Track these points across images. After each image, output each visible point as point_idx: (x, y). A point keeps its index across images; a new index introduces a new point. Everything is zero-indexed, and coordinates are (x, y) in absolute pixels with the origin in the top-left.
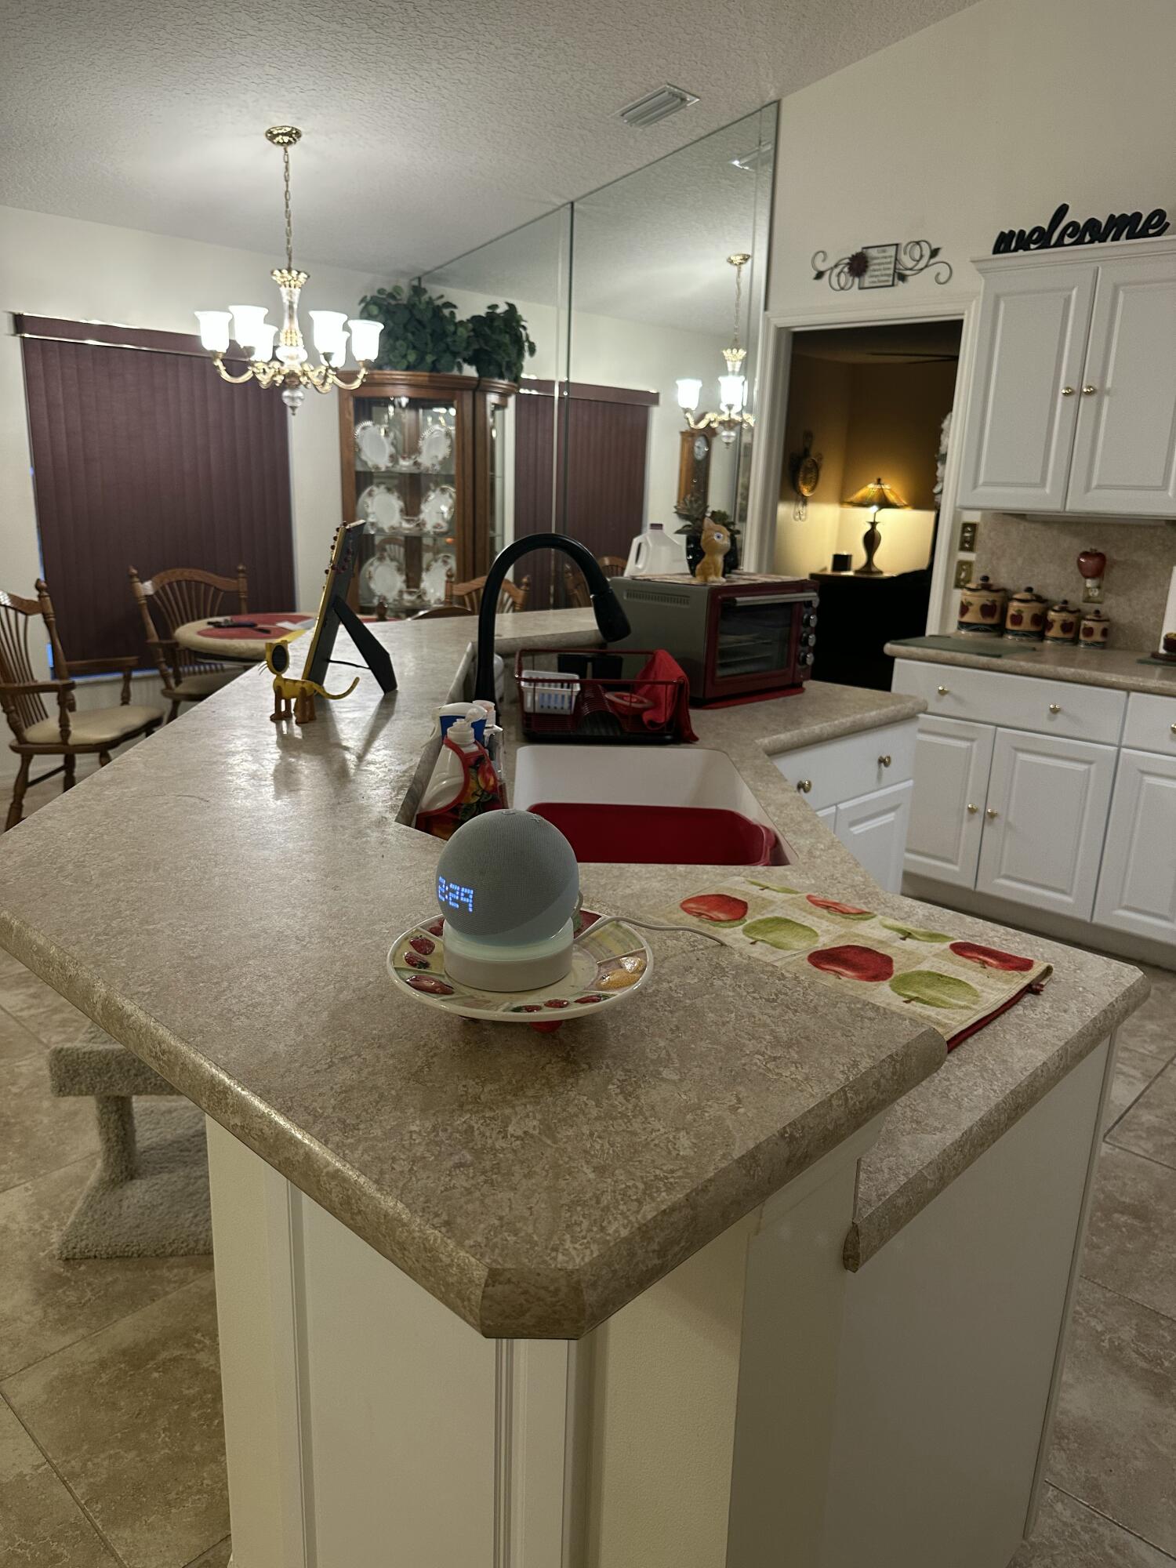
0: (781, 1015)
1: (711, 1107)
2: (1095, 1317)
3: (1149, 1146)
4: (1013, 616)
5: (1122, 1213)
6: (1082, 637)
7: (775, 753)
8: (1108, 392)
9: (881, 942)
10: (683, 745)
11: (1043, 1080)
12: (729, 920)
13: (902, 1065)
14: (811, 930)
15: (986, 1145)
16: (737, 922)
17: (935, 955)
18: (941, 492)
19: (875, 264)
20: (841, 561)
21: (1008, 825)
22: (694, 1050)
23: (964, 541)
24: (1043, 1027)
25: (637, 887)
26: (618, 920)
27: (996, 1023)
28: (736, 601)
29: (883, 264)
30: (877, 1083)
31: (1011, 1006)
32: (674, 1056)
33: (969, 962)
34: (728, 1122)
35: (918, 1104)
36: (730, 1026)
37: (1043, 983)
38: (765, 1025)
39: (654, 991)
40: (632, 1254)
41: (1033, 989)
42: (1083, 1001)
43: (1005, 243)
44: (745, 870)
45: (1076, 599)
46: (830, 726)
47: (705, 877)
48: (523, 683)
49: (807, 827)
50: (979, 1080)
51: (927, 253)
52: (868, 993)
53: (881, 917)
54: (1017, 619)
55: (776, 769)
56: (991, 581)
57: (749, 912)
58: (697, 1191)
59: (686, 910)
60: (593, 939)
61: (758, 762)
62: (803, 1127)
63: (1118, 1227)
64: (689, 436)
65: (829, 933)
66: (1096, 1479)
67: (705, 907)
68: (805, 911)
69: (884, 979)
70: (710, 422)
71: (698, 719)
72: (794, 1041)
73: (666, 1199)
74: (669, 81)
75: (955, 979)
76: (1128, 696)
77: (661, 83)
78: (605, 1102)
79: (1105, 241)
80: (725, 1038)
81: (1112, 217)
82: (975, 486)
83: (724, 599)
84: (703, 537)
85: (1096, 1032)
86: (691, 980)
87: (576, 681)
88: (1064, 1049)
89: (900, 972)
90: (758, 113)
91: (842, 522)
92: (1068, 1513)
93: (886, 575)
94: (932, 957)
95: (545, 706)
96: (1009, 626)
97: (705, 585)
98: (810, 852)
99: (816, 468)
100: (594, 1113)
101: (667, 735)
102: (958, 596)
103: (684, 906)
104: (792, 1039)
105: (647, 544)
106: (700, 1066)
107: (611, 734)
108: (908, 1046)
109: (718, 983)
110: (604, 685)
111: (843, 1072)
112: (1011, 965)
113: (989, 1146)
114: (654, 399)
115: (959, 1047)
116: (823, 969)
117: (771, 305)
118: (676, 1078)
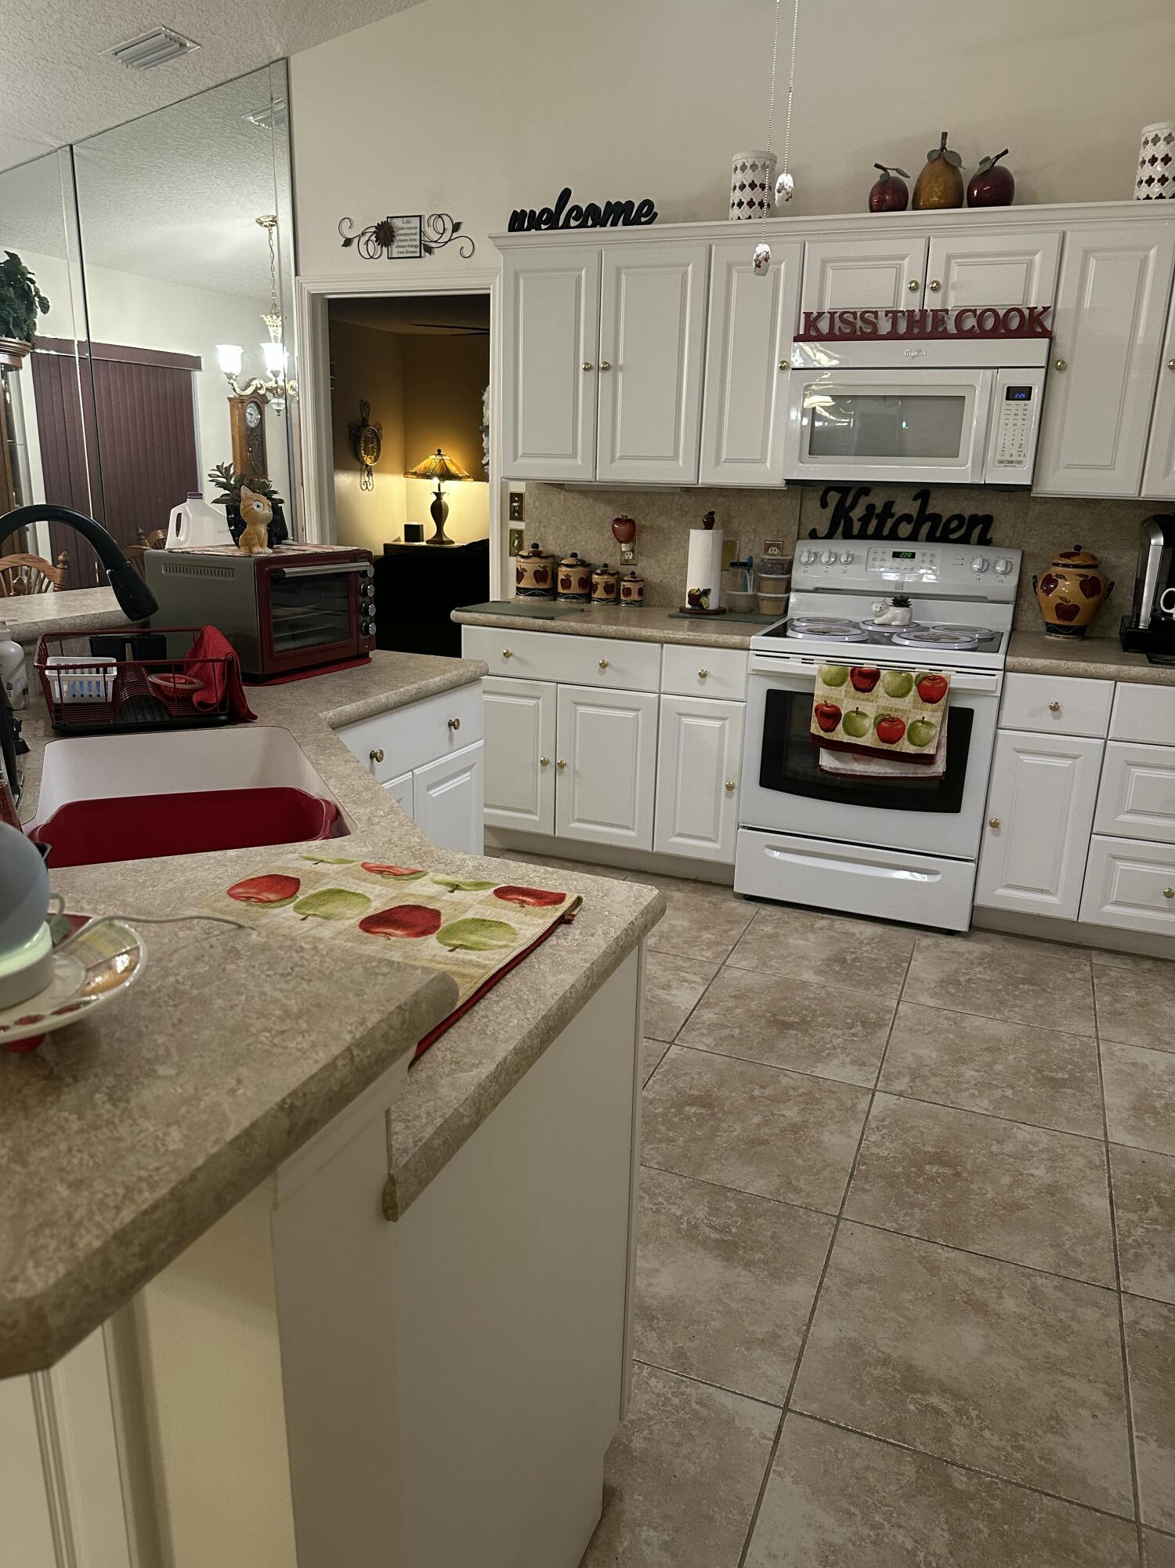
0: (294, 988)
1: (207, 1094)
2: (674, 1204)
3: (710, 1041)
4: (562, 580)
5: (692, 1105)
6: (622, 597)
7: (338, 726)
8: (621, 368)
9: (431, 898)
10: (240, 725)
11: (572, 1001)
12: (280, 900)
13: (411, 1013)
14: (365, 897)
15: (521, 1071)
16: (288, 900)
17: (481, 902)
18: (488, 464)
19: (401, 235)
20: (413, 532)
21: (575, 772)
22: (196, 1040)
23: (513, 511)
24: (573, 953)
25: (180, 879)
26: (111, 919)
27: (532, 956)
28: (284, 573)
29: (408, 234)
30: (385, 1036)
31: (546, 939)
32: (173, 1050)
33: (509, 904)
34: (226, 1107)
35: (458, 1046)
36: (238, 1009)
37: (575, 913)
38: (276, 1001)
39: (158, 988)
40: (107, 1263)
41: (565, 920)
42: (608, 923)
43: (519, 221)
44: (302, 845)
45: (614, 562)
46: (396, 694)
47: (258, 858)
48: (47, 672)
49: (367, 795)
50: (515, 1012)
51: (449, 227)
52: (415, 948)
53: (432, 874)
54: (566, 583)
55: (339, 741)
56: (540, 549)
57: (301, 888)
58: (183, 1183)
59: (232, 896)
60: (83, 943)
61: (321, 736)
62: (305, 1095)
63: (688, 1118)
64: (238, 403)
65: (381, 896)
66: (682, 1348)
67: (254, 890)
68: (359, 879)
69: (431, 933)
70: (257, 389)
71: (255, 697)
72: (304, 1012)
73: (147, 1198)
74: (163, 22)
75: (496, 922)
76: (662, 647)
77: (156, 25)
78: (89, 1114)
79: (605, 226)
80: (232, 1022)
81: (609, 203)
82: (515, 458)
83: (272, 571)
84: (241, 507)
85: (619, 949)
86: (202, 969)
87: (112, 665)
88: (590, 969)
89: (448, 923)
90: (267, 69)
91: (409, 493)
92: (660, 1385)
93: (456, 544)
94: (477, 904)
95: (78, 695)
96: (560, 590)
97: (250, 556)
98: (369, 820)
99: (377, 438)
100: (75, 1127)
101: (222, 715)
102: (513, 563)
103: (232, 893)
104: (302, 1009)
105: (187, 514)
106: (201, 1056)
107: (158, 719)
108: (417, 993)
109: (230, 967)
110: (146, 667)
111: (350, 1032)
112: (546, 900)
113: (524, 1073)
114: (195, 363)
115: (498, 985)
116: (373, 933)
117: (301, 271)
118: (173, 1072)
